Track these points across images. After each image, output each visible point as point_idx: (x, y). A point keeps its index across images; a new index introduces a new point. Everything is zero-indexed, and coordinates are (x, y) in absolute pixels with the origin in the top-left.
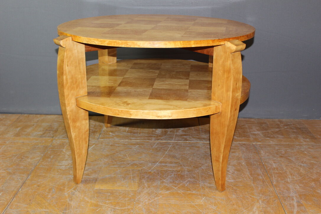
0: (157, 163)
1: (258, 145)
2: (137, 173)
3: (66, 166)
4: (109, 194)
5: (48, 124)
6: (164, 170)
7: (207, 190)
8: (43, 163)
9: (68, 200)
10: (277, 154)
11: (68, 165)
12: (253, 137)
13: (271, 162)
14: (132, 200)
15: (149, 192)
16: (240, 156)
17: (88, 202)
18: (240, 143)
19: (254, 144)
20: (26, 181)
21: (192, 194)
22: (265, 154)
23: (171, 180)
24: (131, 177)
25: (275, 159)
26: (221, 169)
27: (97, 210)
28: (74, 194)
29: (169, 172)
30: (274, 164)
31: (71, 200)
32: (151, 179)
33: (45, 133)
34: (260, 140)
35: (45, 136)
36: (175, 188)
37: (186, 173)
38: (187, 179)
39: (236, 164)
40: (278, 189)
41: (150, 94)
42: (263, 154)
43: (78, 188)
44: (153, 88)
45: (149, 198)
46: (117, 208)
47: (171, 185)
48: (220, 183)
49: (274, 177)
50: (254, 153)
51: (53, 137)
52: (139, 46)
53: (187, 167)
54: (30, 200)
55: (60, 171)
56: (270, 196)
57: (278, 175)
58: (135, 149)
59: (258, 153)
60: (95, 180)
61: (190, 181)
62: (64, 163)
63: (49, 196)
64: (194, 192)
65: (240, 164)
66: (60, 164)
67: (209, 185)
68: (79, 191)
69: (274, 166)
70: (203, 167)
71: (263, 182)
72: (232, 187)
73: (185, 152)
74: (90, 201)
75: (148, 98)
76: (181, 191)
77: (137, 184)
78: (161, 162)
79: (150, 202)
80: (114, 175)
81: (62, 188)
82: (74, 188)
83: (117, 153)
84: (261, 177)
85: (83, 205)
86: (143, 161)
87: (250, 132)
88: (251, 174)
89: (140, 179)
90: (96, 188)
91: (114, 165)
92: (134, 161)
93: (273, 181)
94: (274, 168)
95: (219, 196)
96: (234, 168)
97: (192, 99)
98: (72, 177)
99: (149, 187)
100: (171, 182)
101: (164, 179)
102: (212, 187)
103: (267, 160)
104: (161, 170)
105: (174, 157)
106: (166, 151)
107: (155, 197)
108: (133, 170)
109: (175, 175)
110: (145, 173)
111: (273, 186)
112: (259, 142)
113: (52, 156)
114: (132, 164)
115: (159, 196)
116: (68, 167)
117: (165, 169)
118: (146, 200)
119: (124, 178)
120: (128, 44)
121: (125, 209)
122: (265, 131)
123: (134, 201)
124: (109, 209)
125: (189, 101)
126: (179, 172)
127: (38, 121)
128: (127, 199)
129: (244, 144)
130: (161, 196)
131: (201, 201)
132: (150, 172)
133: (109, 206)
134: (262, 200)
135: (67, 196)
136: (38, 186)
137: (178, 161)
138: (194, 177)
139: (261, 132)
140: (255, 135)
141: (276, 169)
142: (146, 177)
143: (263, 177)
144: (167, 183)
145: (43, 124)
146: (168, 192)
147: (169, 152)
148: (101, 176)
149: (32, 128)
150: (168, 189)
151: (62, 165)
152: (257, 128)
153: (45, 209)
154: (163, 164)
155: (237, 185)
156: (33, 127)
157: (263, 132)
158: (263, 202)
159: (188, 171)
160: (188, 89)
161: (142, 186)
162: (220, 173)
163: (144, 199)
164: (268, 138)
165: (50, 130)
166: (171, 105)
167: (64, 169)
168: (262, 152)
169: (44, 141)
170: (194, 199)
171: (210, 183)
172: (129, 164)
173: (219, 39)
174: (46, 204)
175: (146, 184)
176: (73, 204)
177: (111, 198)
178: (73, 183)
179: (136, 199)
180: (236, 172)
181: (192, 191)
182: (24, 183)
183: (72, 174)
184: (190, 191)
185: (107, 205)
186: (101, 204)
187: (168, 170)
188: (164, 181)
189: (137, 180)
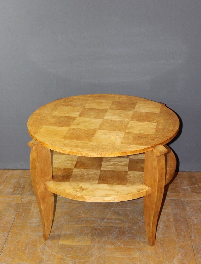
0: (105, 220)
1: (186, 201)
2: (90, 229)
3: (35, 223)
4: (70, 249)
5: (15, 180)
6: (110, 227)
7: (142, 244)
8: (18, 221)
9: (40, 254)
10: (199, 210)
11: (37, 222)
12: (182, 193)
13: (193, 218)
14: (87, 254)
15: (99, 247)
16: (169, 212)
17: (55, 256)
18: (172, 198)
19: (182, 199)
20: (8, 238)
21: (130, 248)
22: (190, 210)
23: (115, 236)
24: (85, 234)
25: (197, 215)
26: (151, 231)
27: (62, 263)
28: (44, 249)
29: (114, 228)
30: (195, 220)
31: (43, 254)
32: (100, 235)
33: (15, 190)
34: (188, 195)
35: (16, 193)
36: (118, 243)
37: (127, 228)
38: (127, 235)
39: (166, 220)
40: (195, 243)
41: (98, 177)
42: (188, 210)
43: (47, 244)
44: (101, 170)
45: (99, 252)
46: (76, 260)
47: (115, 240)
48: (151, 240)
49: (193, 233)
50: (181, 209)
51: (22, 195)
52: (90, 156)
53: (128, 224)
54: (13, 255)
55: (31, 228)
56: (187, 250)
57: (197, 230)
58: (88, 206)
59: (184, 209)
60: (59, 237)
61: (130, 236)
62: (34, 220)
63: (27, 251)
64: (132, 247)
65: (168, 220)
66: (31, 222)
67: (143, 240)
68: (48, 247)
69: (195, 222)
70: (140, 224)
71: (185, 237)
72: (161, 242)
73: (127, 209)
74: (56, 255)
75: (97, 182)
76: (122, 246)
77: (90, 239)
78: (108, 219)
79: (100, 255)
80: (73, 231)
81: (35, 244)
82: (44, 244)
83: (74, 210)
84: (183, 233)
85: (52, 259)
86: (95, 217)
87: (181, 187)
88: (176, 230)
89: (93, 235)
90: (60, 244)
91: (72, 222)
92: (87, 218)
93: (192, 236)
94: (195, 224)
95: (150, 249)
96: (164, 224)
97: (130, 184)
98: (41, 234)
99: (99, 242)
100: (115, 238)
101: (110, 235)
102: (146, 242)
103: (191, 216)
104: (108, 227)
105: (118, 213)
106: (112, 207)
107: (103, 251)
108: (87, 226)
109: (118, 231)
110: (95, 229)
111: (191, 240)
112: (186, 197)
113: (24, 214)
114: (86, 220)
115: (106, 251)
116: (37, 224)
117: (111, 225)
118: (97, 254)
119: (80, 234)
120: (83, 154)
121: (82, 262)
122: (193, 186)
123: (89, 255)
124: (71, 261)
125: (127, 186)
126: (122, 228)
127: (7, 177)
128: (83, 253)
129: (174, 200)
130: (108, 251)
131: (136, 254)
132: (100, 228)
133: (71, 259)
134: (181, 253)
135: (39, 251)
136: (17, 242)
137: (121, 217)
138: (133, 233)
139: (190, 187)
140: (184, 190)
141: (196, 225)
142: (97, 233)
143: (185, 232)
144: (113, 238)
145: (12, 180)
146: (113, 247)
147: (114, 209)
148: (63, 232)
149: (3, 185)
150: (113, 244)
151: (32, 223)
152: (187, 183)
153: (25, 262)
154: (110, 221)
155: (164, 240)
156: (4, 183)
157: (192, 186)
158: (181, 255)
159: (129, 227)
160: (127, 171)
161: (93, 242)
162: (151, 234)
163: (96, 253)
164: (194, 194)
165: (18, 187)
166: (114, 191)
167: (35, 226)
168: (188, 208)
169: (15, 199)
170: (132, 253)
171: (144, 239)
172: (83, 221)
173: (148, 147)
174: (26, 258)
175: (96, 240)
176: (45, 257)
177: (72, 252)
178: (43, 240)
179: (90, 253)
180: (165, 228)
181: (131, 246)
182: (6, 240)
183: (41, 231)
184: (129, 245)
185: (69, 258)
186: (65, 257)
187: (114, 227)
188: (110, 236)
189: (90, 235)
